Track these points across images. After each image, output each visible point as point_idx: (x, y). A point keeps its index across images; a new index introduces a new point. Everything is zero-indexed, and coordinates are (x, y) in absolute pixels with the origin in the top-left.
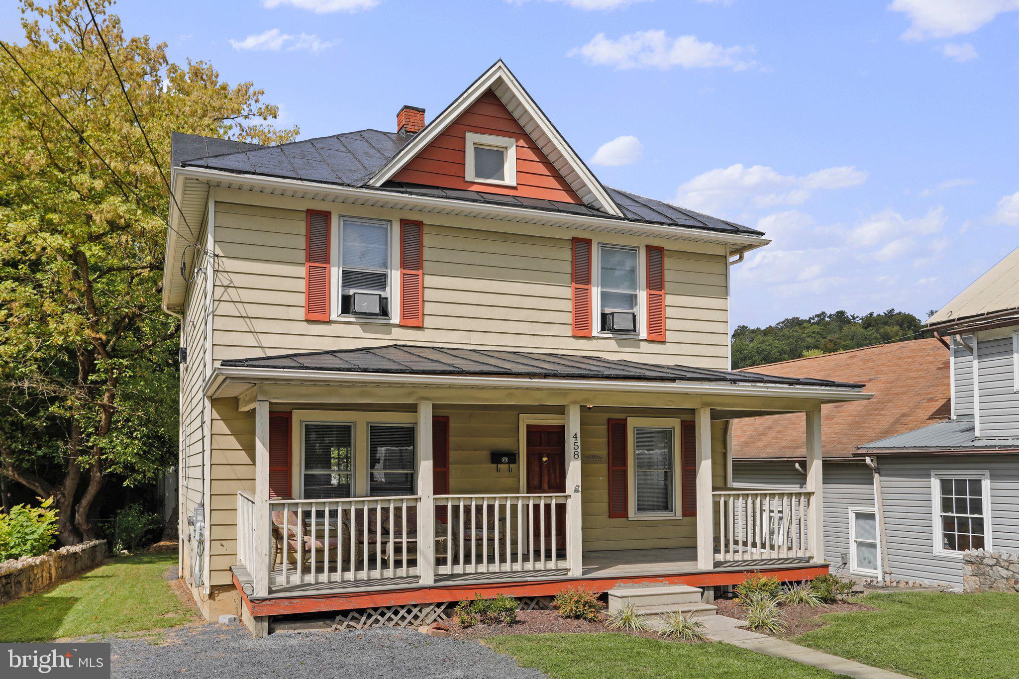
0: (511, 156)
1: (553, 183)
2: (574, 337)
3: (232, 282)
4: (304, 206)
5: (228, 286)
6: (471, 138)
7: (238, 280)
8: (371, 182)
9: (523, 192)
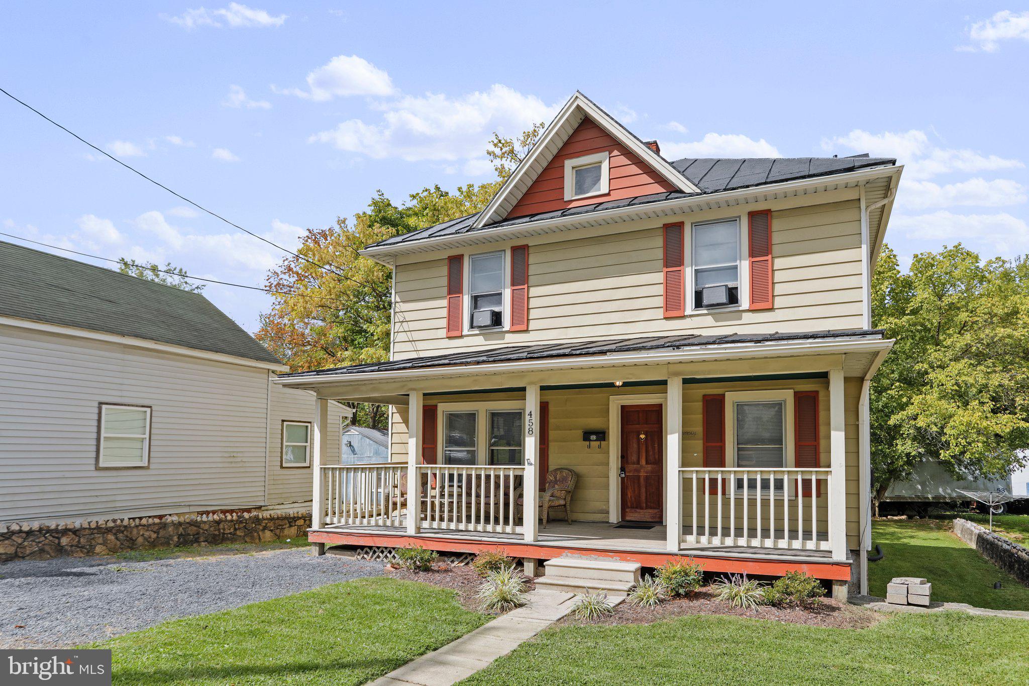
0: (605, 167)
1: (646, 179)
2: (666, 318)
3: (405, 318)
4: (446, 254)
5: (403, 322)
6: (569, 164)
7: (409, 316)
8: (475, 225)
9: (615, 195)
